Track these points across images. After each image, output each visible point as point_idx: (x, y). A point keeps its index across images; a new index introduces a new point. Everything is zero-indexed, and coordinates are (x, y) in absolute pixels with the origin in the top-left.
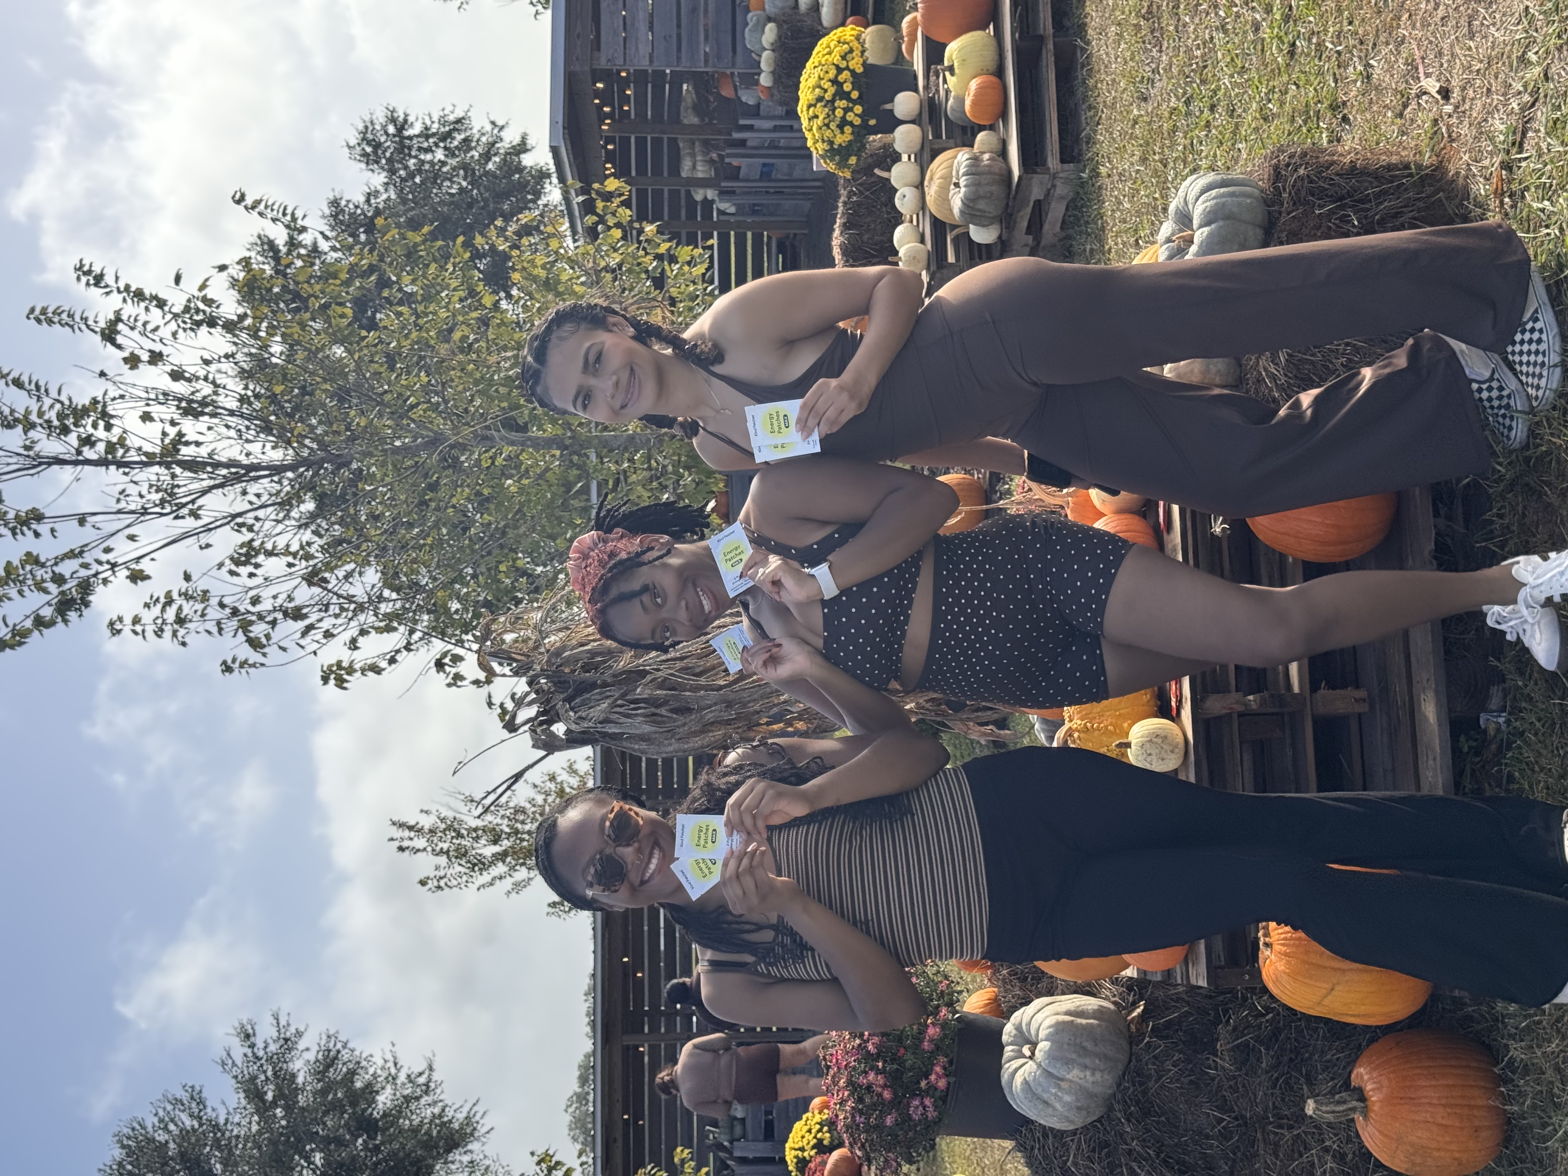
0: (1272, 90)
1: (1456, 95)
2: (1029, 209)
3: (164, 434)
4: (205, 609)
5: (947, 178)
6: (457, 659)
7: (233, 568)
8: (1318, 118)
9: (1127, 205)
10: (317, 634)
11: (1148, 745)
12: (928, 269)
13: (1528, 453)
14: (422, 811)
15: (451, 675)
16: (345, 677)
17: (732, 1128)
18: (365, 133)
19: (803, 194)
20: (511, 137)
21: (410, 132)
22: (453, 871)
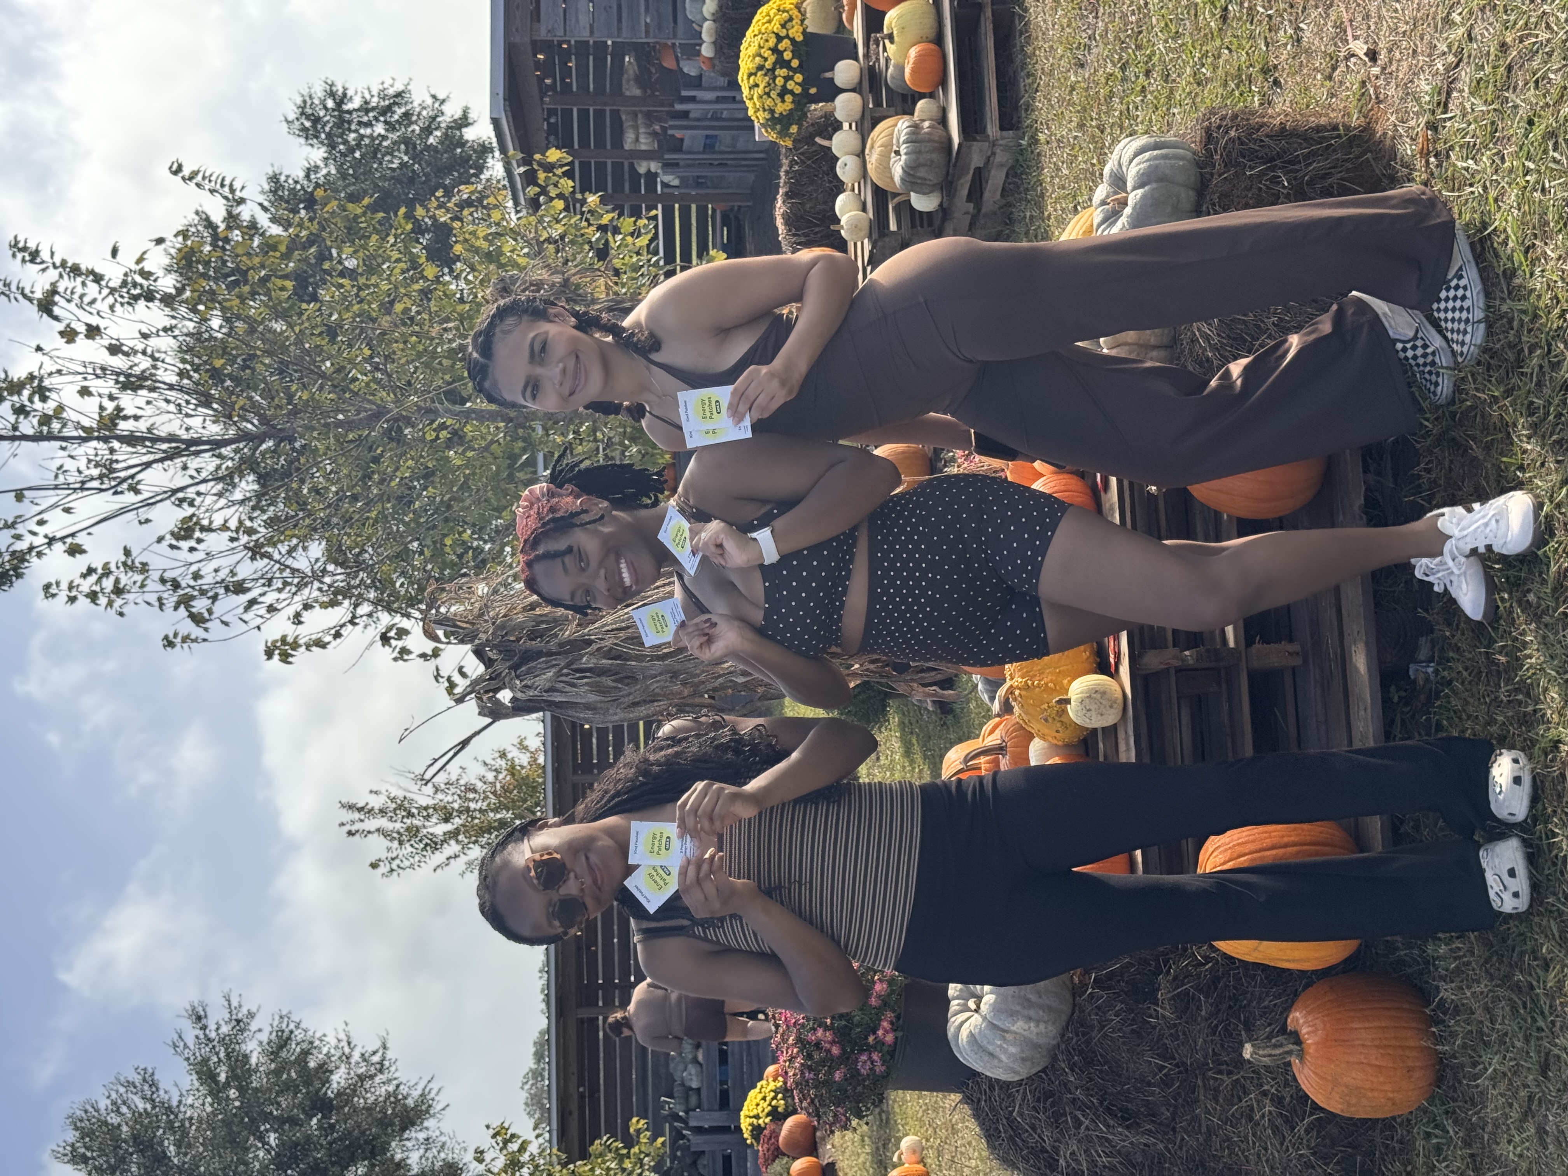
0: (1205, 55)
1: (1383, 57)
2: (969, 177)
3: (102, 408)
4: (144, 579)
5: (888, 146)
6: (402, 633)
7: (174, 542)
8: (1250, 82)
9: (1065, 172)
10: (259, 609)
11: (1087, 701)
12: (870, 237)
13: (1452, 408)
14: (371, 792)
15: (398, 650)
16: (290, 652)
17: (687, 1099)
18: (303, 108)
19: (747, 166)
20: (452, 111)
21: (349, 106)
22: (405, 852)
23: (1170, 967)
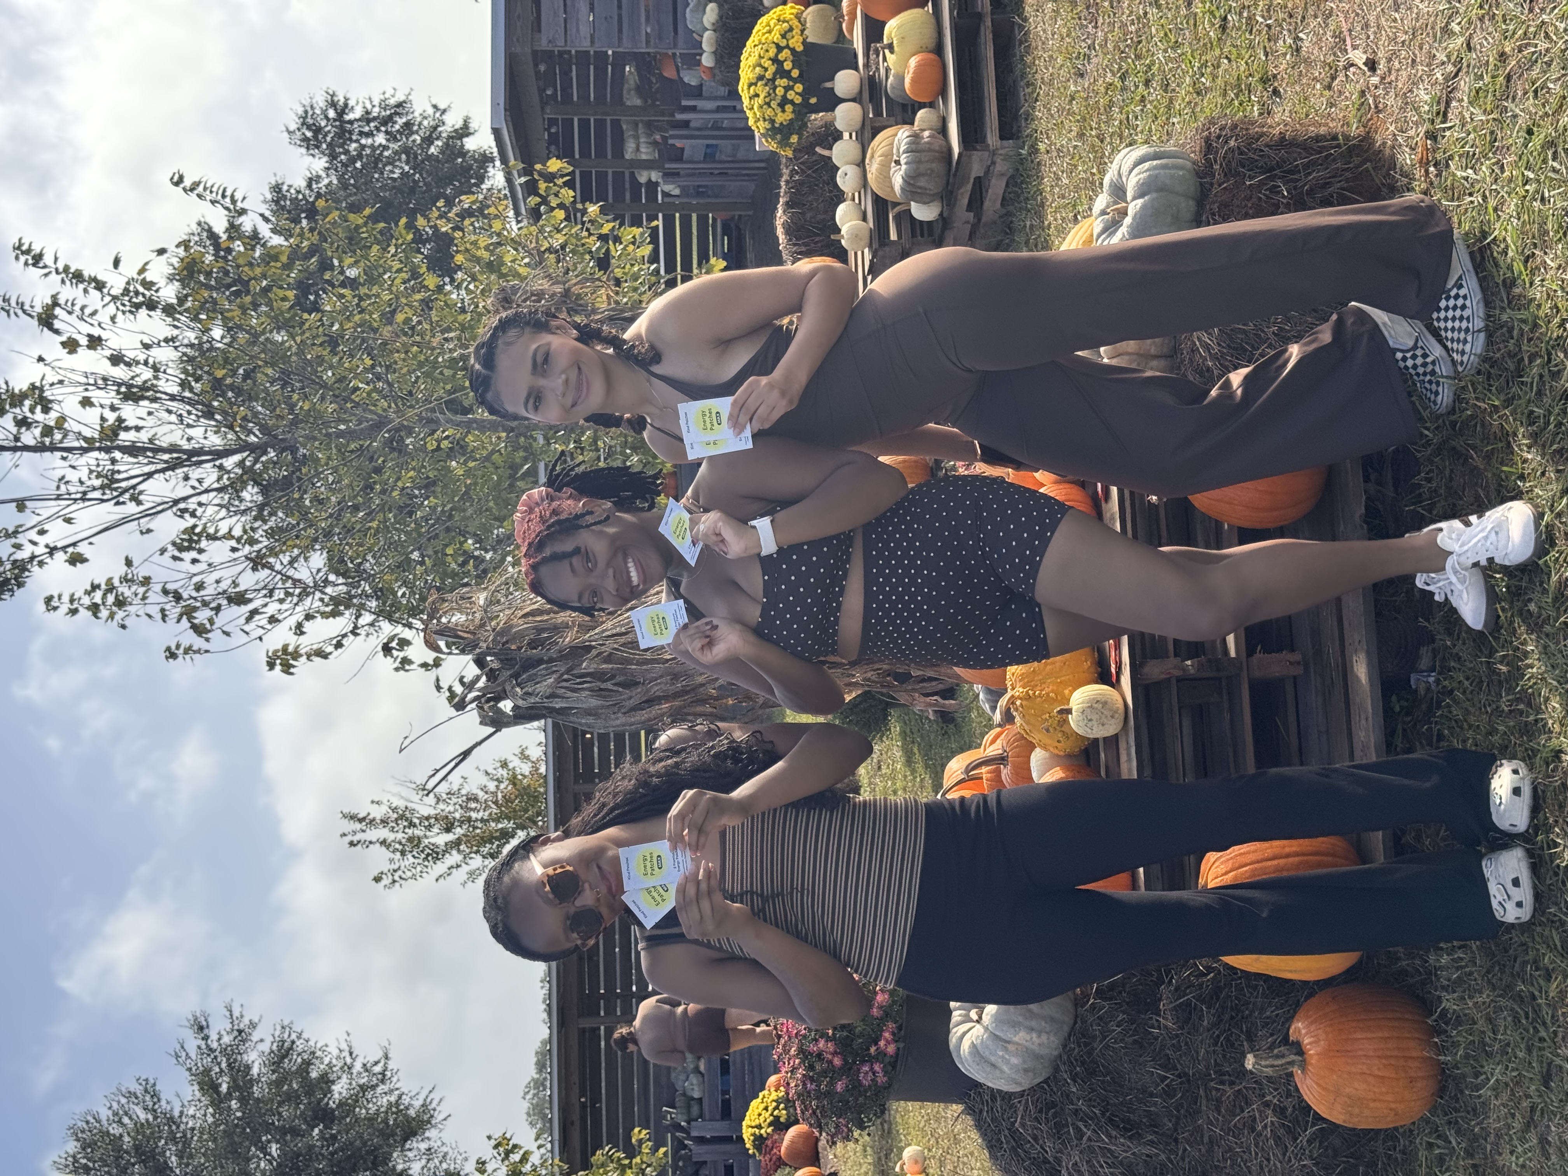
0: (1204, 65)
1: (1382, 67)
2: (969, 186)
3: (103, 419)
4: (146, 592)
5: (888, 155)
6: (404, 643)
7: (177, 553)
8: (1250, 92)
9: (1065, 181)
10: (261, 620)
11: (1088, 711)
12: (870, 246)
14: (373, 802)
15: (399, 660)
16: (291, 662)
17: (689, 1107)
18: (305, 118)
19: (747, 175)
20: (453, 121)
21: (350, 116)
22: (407, 863)
23: (1172, 977)
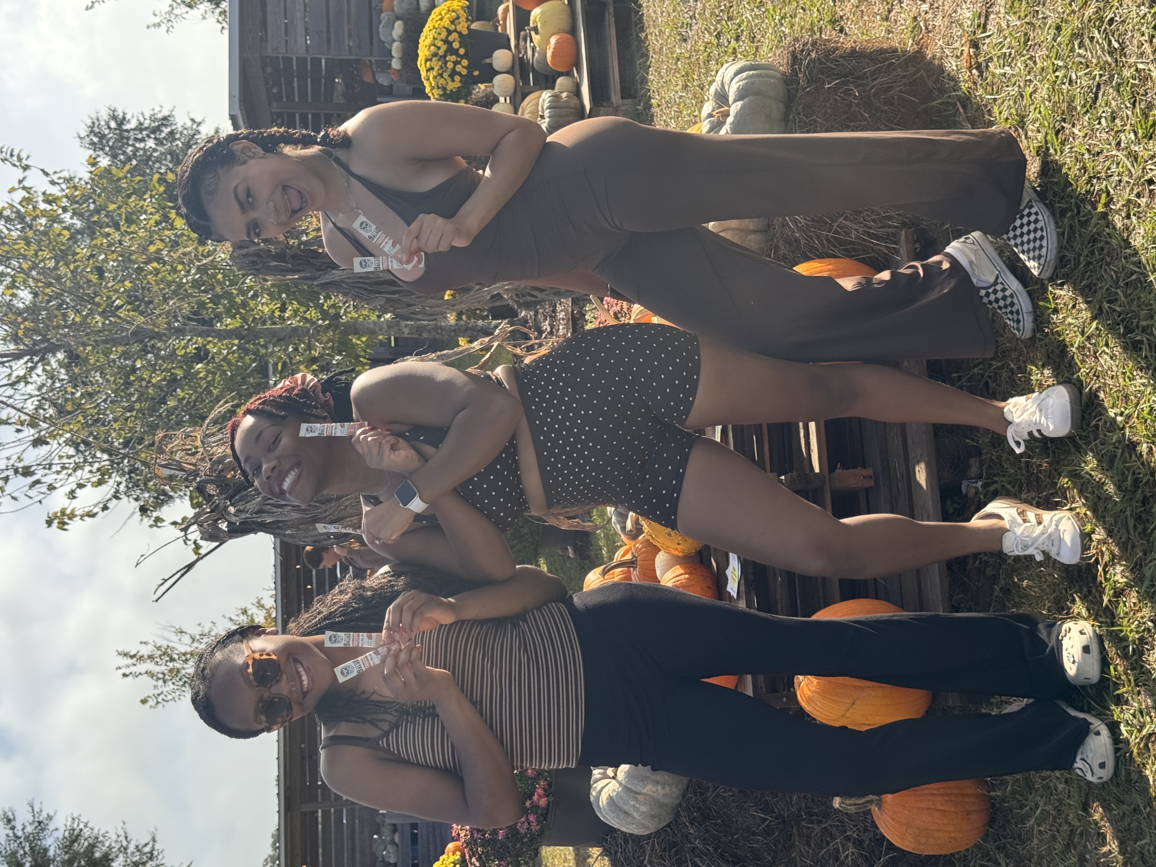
5: (534, 112)
10: (42, 487)
14: (141, 643)
15: (153, 519)
16: (66, 521)
18: (92, 127)
21: (127, 127)
22: (167, 689)
